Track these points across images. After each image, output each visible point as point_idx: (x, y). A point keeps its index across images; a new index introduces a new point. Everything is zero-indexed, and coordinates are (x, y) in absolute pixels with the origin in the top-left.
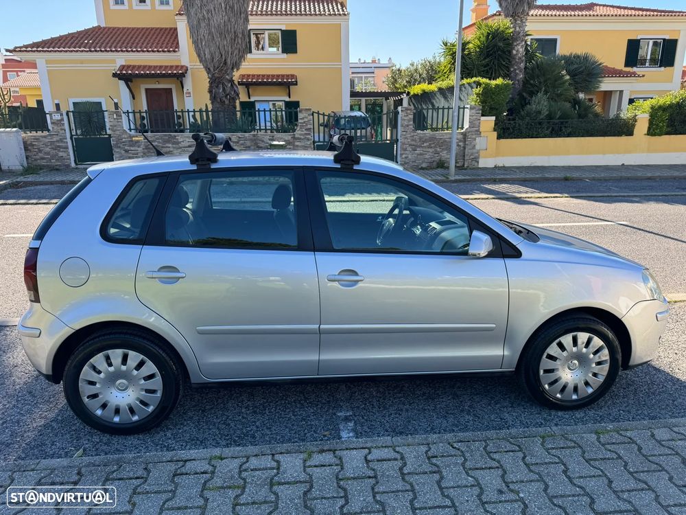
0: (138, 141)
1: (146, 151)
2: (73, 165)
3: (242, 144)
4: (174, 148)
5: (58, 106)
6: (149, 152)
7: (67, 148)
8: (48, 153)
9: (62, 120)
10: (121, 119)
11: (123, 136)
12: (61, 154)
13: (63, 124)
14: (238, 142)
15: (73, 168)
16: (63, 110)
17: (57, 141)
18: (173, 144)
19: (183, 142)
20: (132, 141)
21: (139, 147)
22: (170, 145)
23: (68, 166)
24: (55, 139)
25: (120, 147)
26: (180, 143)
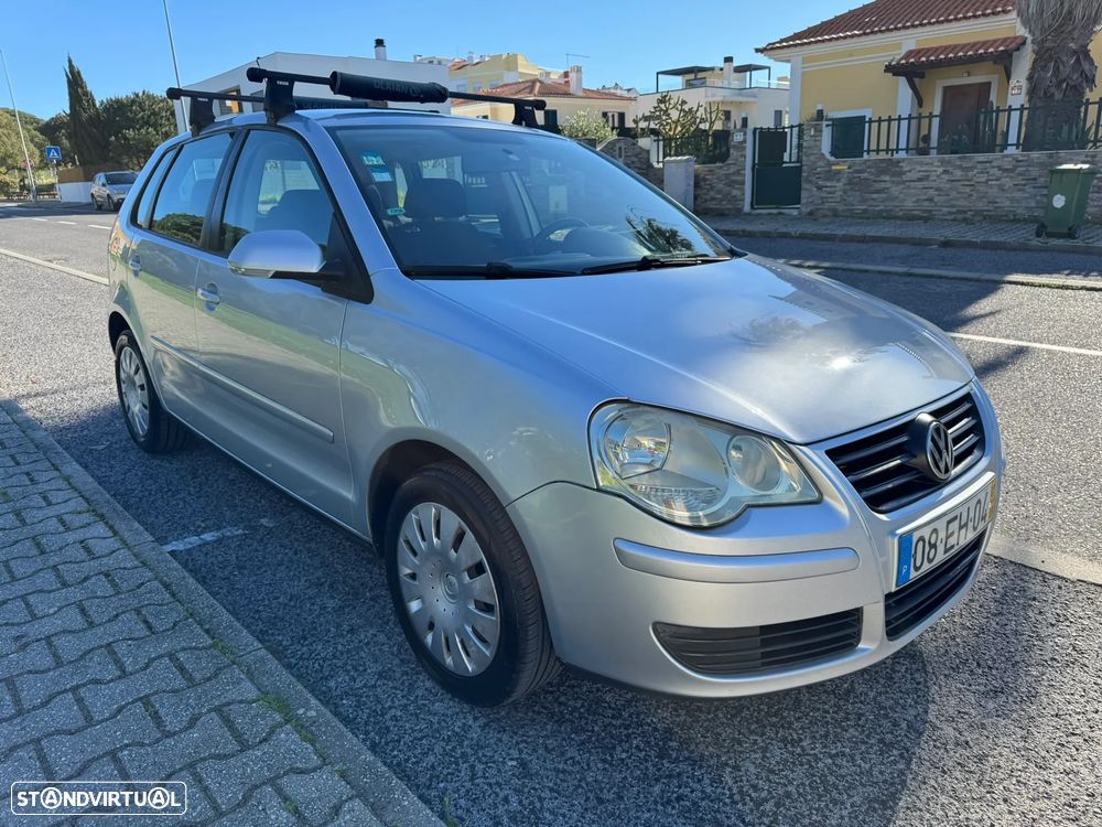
0: (839, 172)
1: (848, 187)
2: (747, 208)
3: (1020, 174)
4: (893, 182)
5: (745, 121)
6: (852, 189)
7: (743, 183)
8: (719, 192)
9: (745, 141)
10: (821, 136)
11: (819, 164)
12: (735, 192)
13: (744, 148)
14: (1012, 170)
15: (746, 214)
16: (751, 126)
17: (734, 174)
18: (893, 175)
19: (910, 171)
20: (830, 171)
21: (839, 181)
22: (887, 178)
23: (740, 210)
24: (731, 171)
25: (810, 182)
26: (904, 173)
